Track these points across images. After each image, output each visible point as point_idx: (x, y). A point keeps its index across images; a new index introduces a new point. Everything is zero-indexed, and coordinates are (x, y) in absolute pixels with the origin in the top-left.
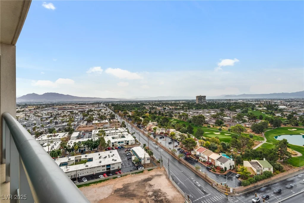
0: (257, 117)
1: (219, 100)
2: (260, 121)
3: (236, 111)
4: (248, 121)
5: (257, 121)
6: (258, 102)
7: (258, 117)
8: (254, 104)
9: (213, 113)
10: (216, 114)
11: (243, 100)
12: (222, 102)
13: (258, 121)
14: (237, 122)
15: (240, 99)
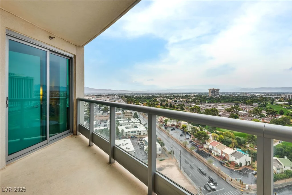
0: (277, 112)
1: (234, 93)
2: (280, 116)
3: (253, 106)
4: (267, 116)
5: (276, 117)
6: (279, 96)
7: (279, 112)
8: (273, 98)
9: (228, 106)
10: (230, 107)
11: (261, 93)
12: (237, 95)
13: (278, 116)
14: (253, 116)
15: (257, 93)
